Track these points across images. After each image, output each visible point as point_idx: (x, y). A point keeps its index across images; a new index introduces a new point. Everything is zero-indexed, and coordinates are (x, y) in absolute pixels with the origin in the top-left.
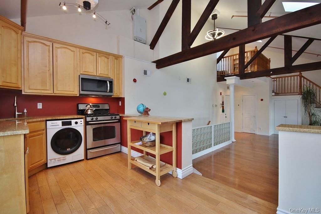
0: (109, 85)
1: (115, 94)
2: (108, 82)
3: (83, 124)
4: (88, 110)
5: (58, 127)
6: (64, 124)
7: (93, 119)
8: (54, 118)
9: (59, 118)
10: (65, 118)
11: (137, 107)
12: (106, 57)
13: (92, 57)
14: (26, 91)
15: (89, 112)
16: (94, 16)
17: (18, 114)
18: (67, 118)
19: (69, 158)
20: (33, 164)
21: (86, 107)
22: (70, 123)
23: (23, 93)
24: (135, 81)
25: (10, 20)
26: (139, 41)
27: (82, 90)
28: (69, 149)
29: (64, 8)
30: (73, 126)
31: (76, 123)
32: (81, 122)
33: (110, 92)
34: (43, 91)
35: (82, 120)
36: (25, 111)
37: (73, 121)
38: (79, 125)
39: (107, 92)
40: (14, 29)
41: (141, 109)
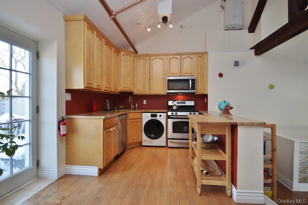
0: (190, 83)
1: (199, 90)
2: (190, 81)
3: (165, 117)
4: (174, 106)
5: (148, 117)
6: (152, 116)
7: (172, 114)
8: (146, 111)
9: (149, 111)
10: (153, 111)
11: (219, 104)
12: (189, 57)
13: (177, 60)
14: (136, 92)
15: (175, 108)
16: (171, 26)
17: (132, 107)
18: (154, 111)
19: (155, 142)
20: (133, 140)
21: (173, 103)
22: (156, 116)
23: (134, 94)
24: (221, 75)
25: (129, 50)
26: (232, 29)
27: (168, 90)
28: (153, 135)
29: (149, 30)
30: (158, 118)
31: (160, 116)
32: (164, 116)
33: (192, 89)
34: (144, 92)
35: (165, 114)
36: (137, 105)
37: (158, 114)
38: (162, 118)
39: (189, 90)
40: (129, 54)
41: (223, 106)
